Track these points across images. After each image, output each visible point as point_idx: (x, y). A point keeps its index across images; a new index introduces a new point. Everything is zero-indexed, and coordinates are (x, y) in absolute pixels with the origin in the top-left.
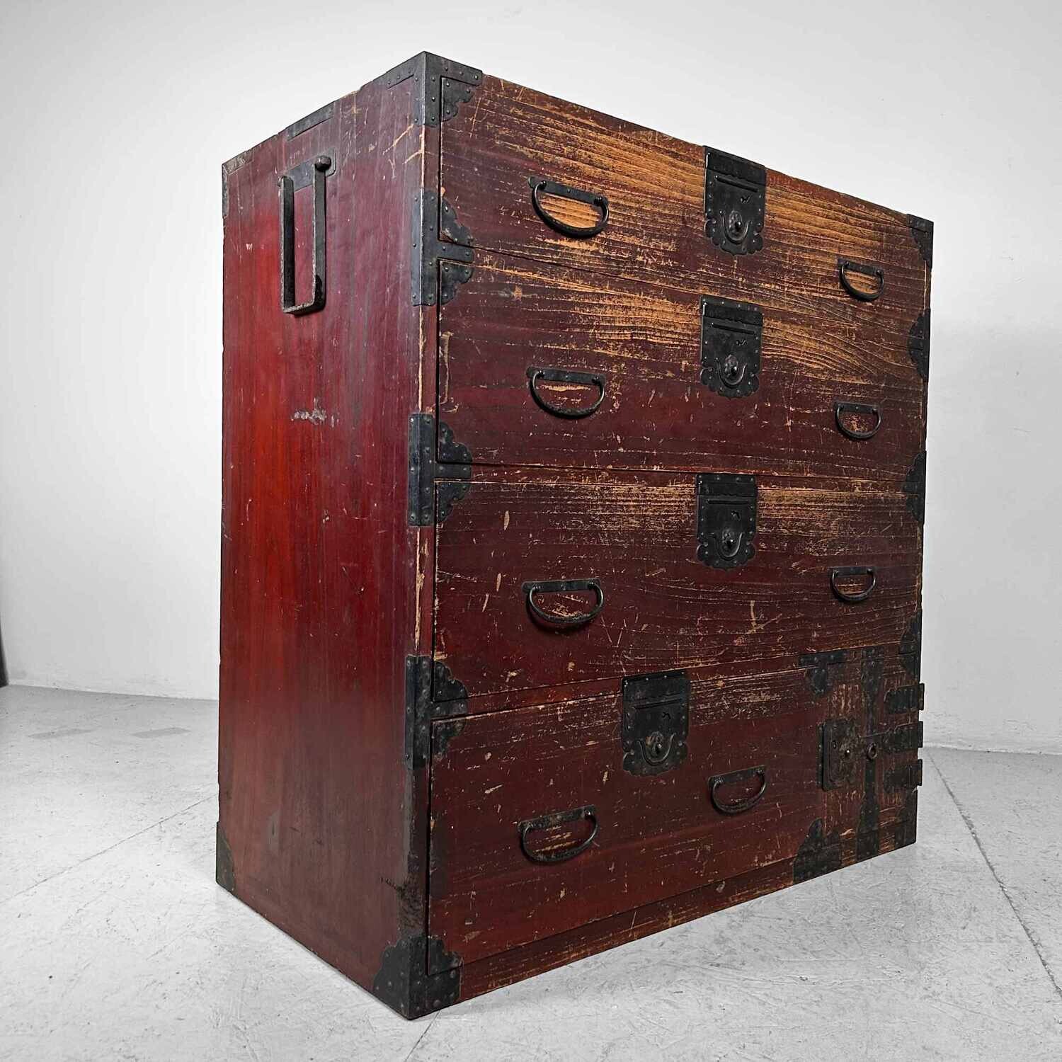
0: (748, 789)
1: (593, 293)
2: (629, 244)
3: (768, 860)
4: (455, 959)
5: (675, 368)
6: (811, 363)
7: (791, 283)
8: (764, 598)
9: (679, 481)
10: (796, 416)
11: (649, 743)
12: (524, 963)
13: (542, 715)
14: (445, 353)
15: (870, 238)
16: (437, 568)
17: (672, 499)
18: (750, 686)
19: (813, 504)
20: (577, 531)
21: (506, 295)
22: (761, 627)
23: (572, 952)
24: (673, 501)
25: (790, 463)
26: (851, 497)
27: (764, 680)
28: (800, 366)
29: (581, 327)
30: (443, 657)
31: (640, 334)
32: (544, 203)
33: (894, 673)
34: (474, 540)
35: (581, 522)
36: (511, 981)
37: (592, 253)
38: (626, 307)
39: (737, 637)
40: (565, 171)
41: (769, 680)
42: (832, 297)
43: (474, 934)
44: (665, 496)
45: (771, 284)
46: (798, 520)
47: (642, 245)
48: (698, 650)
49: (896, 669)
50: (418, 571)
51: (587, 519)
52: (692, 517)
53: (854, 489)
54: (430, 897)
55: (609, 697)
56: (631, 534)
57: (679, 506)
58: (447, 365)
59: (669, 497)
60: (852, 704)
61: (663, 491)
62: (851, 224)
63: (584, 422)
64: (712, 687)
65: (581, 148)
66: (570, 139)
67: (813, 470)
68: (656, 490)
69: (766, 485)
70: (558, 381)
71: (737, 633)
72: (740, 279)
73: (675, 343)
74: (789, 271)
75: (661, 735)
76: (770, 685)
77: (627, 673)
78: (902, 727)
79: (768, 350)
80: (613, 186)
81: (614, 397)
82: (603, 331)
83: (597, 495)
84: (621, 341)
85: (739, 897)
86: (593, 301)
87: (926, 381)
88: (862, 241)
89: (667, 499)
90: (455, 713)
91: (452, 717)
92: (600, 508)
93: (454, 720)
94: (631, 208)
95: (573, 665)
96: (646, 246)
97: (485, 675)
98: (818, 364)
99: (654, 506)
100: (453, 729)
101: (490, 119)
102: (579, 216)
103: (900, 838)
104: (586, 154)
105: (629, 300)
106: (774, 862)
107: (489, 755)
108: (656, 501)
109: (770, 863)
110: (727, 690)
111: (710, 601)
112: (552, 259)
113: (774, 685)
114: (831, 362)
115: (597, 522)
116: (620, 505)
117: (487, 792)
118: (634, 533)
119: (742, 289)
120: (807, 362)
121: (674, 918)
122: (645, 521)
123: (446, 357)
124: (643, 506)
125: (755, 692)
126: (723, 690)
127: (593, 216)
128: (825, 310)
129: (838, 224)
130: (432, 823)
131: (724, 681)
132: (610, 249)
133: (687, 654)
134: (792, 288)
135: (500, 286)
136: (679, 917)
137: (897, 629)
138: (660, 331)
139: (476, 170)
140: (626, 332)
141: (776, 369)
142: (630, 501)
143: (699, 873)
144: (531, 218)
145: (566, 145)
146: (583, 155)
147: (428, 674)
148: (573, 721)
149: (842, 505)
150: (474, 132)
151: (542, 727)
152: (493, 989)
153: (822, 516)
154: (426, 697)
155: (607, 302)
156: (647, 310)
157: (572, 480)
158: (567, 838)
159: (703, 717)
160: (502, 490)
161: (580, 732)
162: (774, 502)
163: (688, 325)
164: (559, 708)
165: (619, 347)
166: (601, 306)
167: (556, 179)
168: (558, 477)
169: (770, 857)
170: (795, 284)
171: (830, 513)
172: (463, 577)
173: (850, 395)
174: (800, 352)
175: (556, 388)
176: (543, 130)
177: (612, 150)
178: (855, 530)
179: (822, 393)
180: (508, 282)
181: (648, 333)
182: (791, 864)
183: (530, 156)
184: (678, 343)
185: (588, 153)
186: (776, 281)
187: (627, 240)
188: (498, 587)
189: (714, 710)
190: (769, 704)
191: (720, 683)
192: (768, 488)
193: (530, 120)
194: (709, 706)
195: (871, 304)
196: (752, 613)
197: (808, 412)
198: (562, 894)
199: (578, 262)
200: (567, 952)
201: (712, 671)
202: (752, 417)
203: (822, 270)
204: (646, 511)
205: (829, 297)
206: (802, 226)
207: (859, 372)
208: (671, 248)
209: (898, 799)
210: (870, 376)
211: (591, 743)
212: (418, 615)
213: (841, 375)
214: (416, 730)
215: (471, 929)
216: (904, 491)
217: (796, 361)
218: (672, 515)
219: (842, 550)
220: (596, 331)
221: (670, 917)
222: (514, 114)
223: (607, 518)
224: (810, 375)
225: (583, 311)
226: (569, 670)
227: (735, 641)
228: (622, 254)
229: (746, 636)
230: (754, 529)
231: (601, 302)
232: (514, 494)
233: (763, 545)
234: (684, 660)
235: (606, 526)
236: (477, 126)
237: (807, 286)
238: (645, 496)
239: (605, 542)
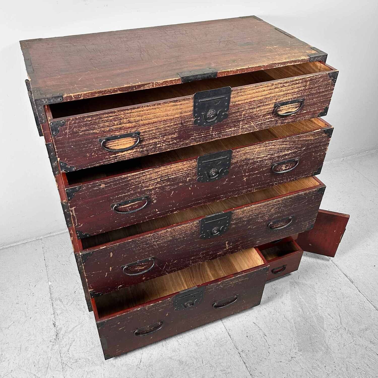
2: (152, 143)
5: (184, 182)
10: (249, 175)
15: (298, 88)
19: (262, 207)
20: (143, 248)
21: (97, 188)
25: (244, 191)
28: (253, 159)
29: (135, 185)
31: (165, 177)
32: (108, 145)
34: (99, 263)
35: (145, 245)
37: (134, 152)
38: (157, 172)
40: (116, 131)
45: (232, 128)
47: (159, 140)
52: (198, 229)
56: (168, 241)
57: (191, 228)
61: (183, 226)
66: (117, 118)
68: (180, 227)
70: (126, 204)
72: (214, 133)
74: (244, 120)
79: (235, 159)
80: (142, 126)
81: (154, 200)
82: (146, 183)
86: (140, 175)
88: (292, 91)
89: (186, 228)
92: (153, 239)
94: (153, 130)
98: (264, 154)
101: (75, 127)
102: (125, 143)
104: (126, 120)
108: (181, 230)
110: (222, 283)
114: (272, 151)
120: (257, 156)
123: (74, 214)
127: (133, 141)
129: (276, 90)
132: (143, 148)
135: (94, 187)
138: (175, 173)
139: (72, 147)
140: (157, 179)
145: (115, 121)
148: (152, 308)
149: (278, 203)
150: (68, 135)
156: (168, 169)
160: (108, 248)
162: (240, 213)
163: (190, 166)
164: (146, 307)
165: (155, 185)
167: (112, 135)
171: (271, 207)
176: (103, 120)
177: (140, 113)
179: (265, 163)
180: (98, 184)
181: (169, 176)
183: (97, 132)
188: (110, 270)
193: (96, 119)
194: (213, 289)
197: (256, 172)
199: (127, 158)
202: (224, 183)
203: (264, 112)
204: (175, 234)
205: (267, 121)
206: (253, 99)
208: (175, 136)
220: (143, 184)
222: (87, 121)
223: (157, 241)
224: (259, 160)
225: (136, 180)
228: (149, 147)
231: (144, 175)
232: (113, 248)
233: (234, 226)
236: (69, 132)
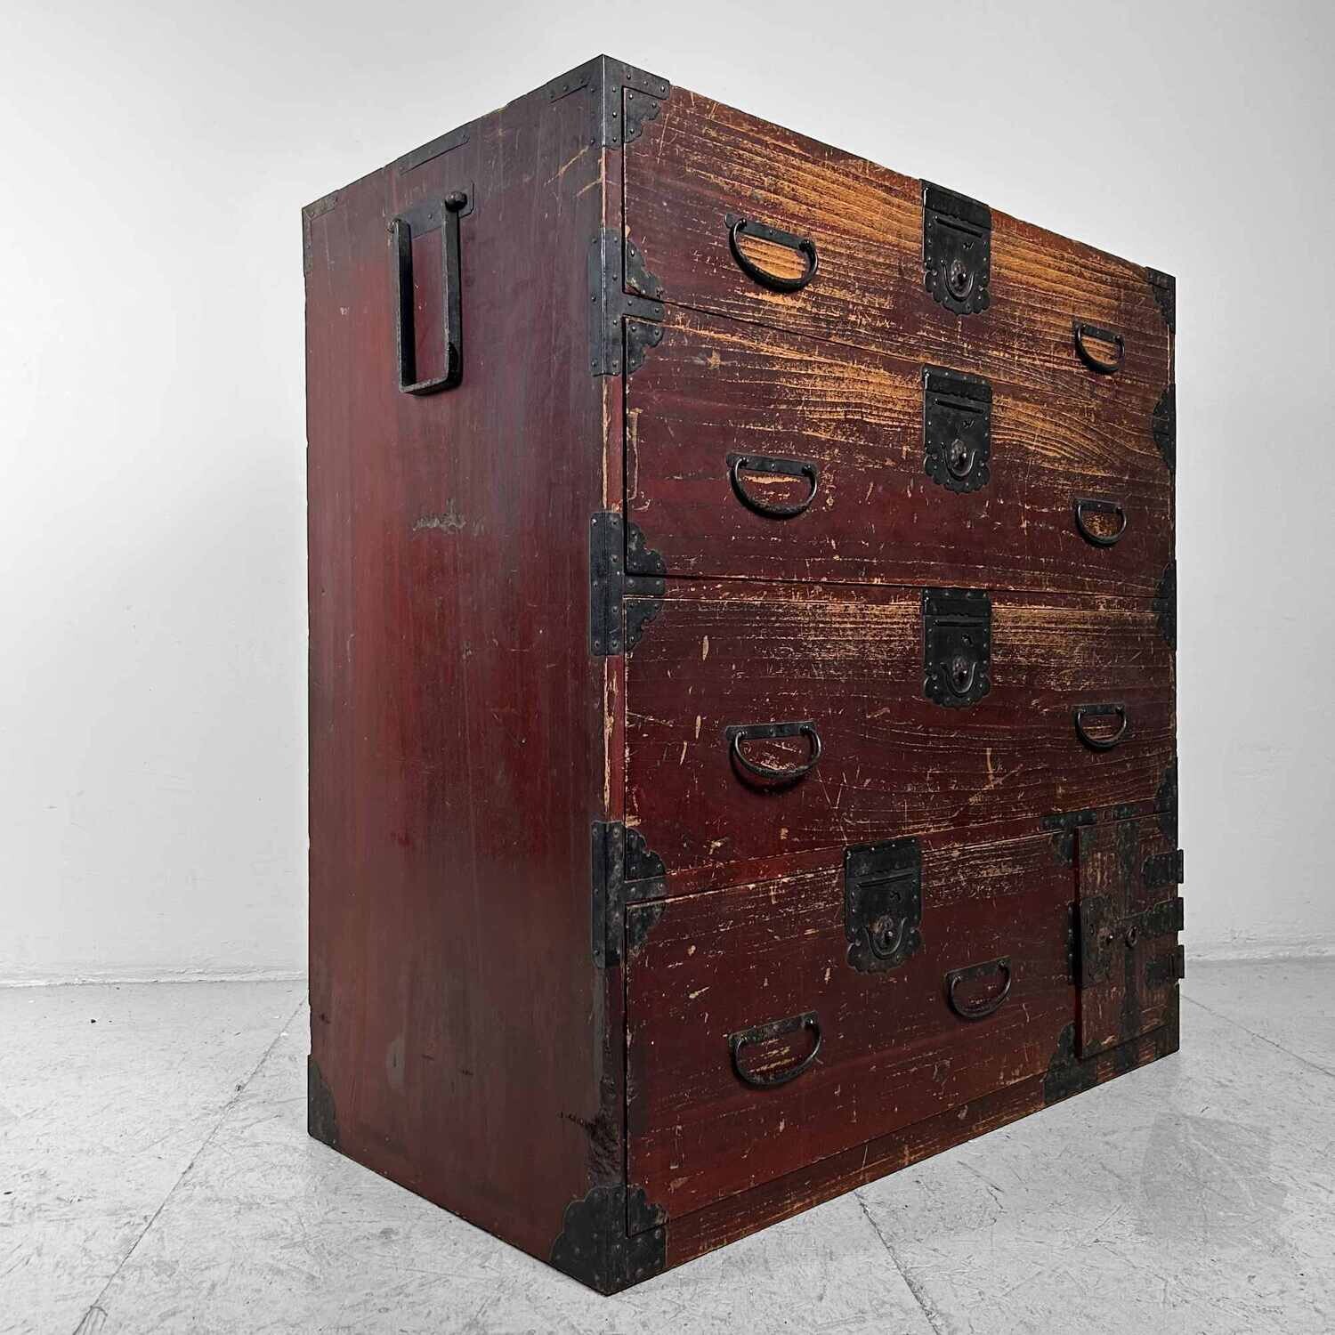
0: (989, 988)
1: (801, 361)
2: (839, 300)
3: (1015, 1078)
4: (660, 1214)
5: (895, 455)
6: (1047, 449)
7: (1021, 350)
8: (1001, 745)
9: (902, 597)
10: (1032, 516)
11: (877, 930)
12: (740, 1217)
13: (753, 897)
14: (633, 435)
15: (1106, 296)
16: (626, 709)
17: (895, 620)
18: (988, 857)
19: (1053, 626)
20: (786, 661)
21: (702, 362)
22: (1000, 781)
23: (795, 1202)
24: (895, 623)
25: (1026, 574)
26: (1096, 618)
27: (1004, 849)
28: (1035, 454)
29: (788, 402)
30: (636, 823)
31: (855, 412)
32: (744, 247)
33: (1151, 837)
34: (669, 673)
35: (792, 650)
36: (725, 1242)
37: (799, 309)
38: (838, 378)
39: (973, 794)
40: (765, 208)
41: (1009, 848)
42: (1067, 368)
43: (680, 1181)
44: (887, 617)
45: (999, 351)
46: (1038, 646)
47: (855, 301)
48: (929, 812)
49: (1153, 833)
50: (606, 714)
51: (797, 645)
52: (918, 643)
53: (1098, 607)
54: (629, 1134)
55: (829, 872)
56: (850, 665)
57: (902, 629)
58: (635, 450)
59: (890, 618)
60: (1108, 878)
61: (884, 610)
62: (1085, 278)
63: (794, 522)
64: (947, 859)
65: (784, 179)
66: (771, 168)
67: (1053, 583)
68: (876, 609)
69: (1001, 602)
70: (763, 470)
71: (972, 789)
72: (965, 345)
73: (894, 423)
74: (1020, 336)
75: (890, 920)
76: (1011, 855)
77: (849, 842)
78: (1162, 905)
79: (998, 434)
80: (820, 227)
81: (827, 492)
82: (813, 409)
83: (808, 616)
84: (834, 420)
85: (984, 1125)
86: (801, 370)
87: (1173, 473)
88: (1098, 299)
89: (889, 620)
90: (653, 895)
91: (650, 901)
92: (812, 632)
93: (652, 903)
94: (841, 254)
95: (787, 831)
96: (859, 302)
97: (685, 845)
98: (1055, 451)
99: (874, 629)
100: (650, 916)
101: (679, 140)
102: (781, 263)
103: (1161, 1045)
104: (789, 187)
105: (842, 370)
106: (1023, 1078)
107: (693, 948)
108: (877, 623)
109: (1017, 1080)
110: (963, 862)
111: (942, 749)
112: (754, 317)
113: (1017, 854)
114: (1069, 449)
115: (810, 650)
116: (835, 628)
117: (692, 996)
118: (851, 664)
119: (968, 357)
120: (1043, 448)
121: (911, 1154)
122: (864, 648)
123: (634, 440)
124: (862, 628)
125: (995, 864)
126: (959, 862)
127: (799, 264)
128: (1061, 384)
129: (1071, 278)
130: (629, 1038)
131: (959, 851)
132: (817, 305)
133: (916, 816)
134: (1022, 357)
135: (695, 351)
136: (916, 1153)
137: (1151, 782)
138: (878, 408)
139: (665, 204)
140: (838, 409)
141: (1008, 457)
142: (846, 622)
143: (938, 1096)
144: (730, 266)
145: (767, 175)
146: (786, 187)
147: (621, 845)
148: (788, 905)
149: (1085, 627)
150: (661, 158)
151: (754, 911)
152: (704, 1252)
153: (1064, 641)
154: (619, 875)
155: (817, 371)
156: (862, 382)
157: (781, 596)
158: (786, 1054)
159: (937, 897)
160: (700, 609)
161: (797, 916)
162: (1009, 624)
163: (908, 401)
164: (771, 888)
165: (832, 428)
166: (810, 376)
167: (755, 218)
168: (765, 593)
169: (1017, 1072)
170: (1026, 352)
171: (1072, 637)
172: (657, 721)
173: (1091, 490)
174: (1034, 436)
175: (761, 480)
176: (740, 157)
177: (817, 182)
178: (1101, 659)
179: (1060, 487)
180: (704, 346)
181: (863, 410)
182: (1041, 1081)
183: (726, 187)
184: (897, 424)
185: (790, 185)
186: (1006, 348)
187: (838, 294)
188: (697, 733)
189: (948, 887)
190: (1011, 878)
191: (956, 853)
192: (1002, 606)
193: (727, 143)
194: (943, 882)
195: (1110, 378)
196: (989, 765)
197: (1045, 510)
198: (782, 1127)
199: (783, 322)
200: (789, 1201)
201: (947, 838)
202: (983, 516)
203: (1056, 335)
204: (865, 635)
205: (1064, 368)
206: (1032, 280)
207: (1100, 462)
208: (887, 306)
209: (1160, 996)
210: (1112, 467)
211: (809, 932)
212: (607, 769)
213: (1081, 465)
214: (608, 917)
215: (677, 1175)
216: (1154, 610)
217: (1030, 447)
218: (895, 641)
219: (1087, 683)
220: (805, 408)
221: (907, 1152)
222: (706, 135)
223: (821, 645)
224: (1046, 465)
225: (790, 383)
226: (782, 838)
227: (971, 800)
228: (832, 312)
229: (983, 793)
230: (988, 658)
231: (810, 372)
232: (714, 614)
233: (999, 678)
234: (914, 823)
235: (820, 654)
236: (665, 149)
237: (1040, 354)
238: (864, 617)
239: (819, 675)
